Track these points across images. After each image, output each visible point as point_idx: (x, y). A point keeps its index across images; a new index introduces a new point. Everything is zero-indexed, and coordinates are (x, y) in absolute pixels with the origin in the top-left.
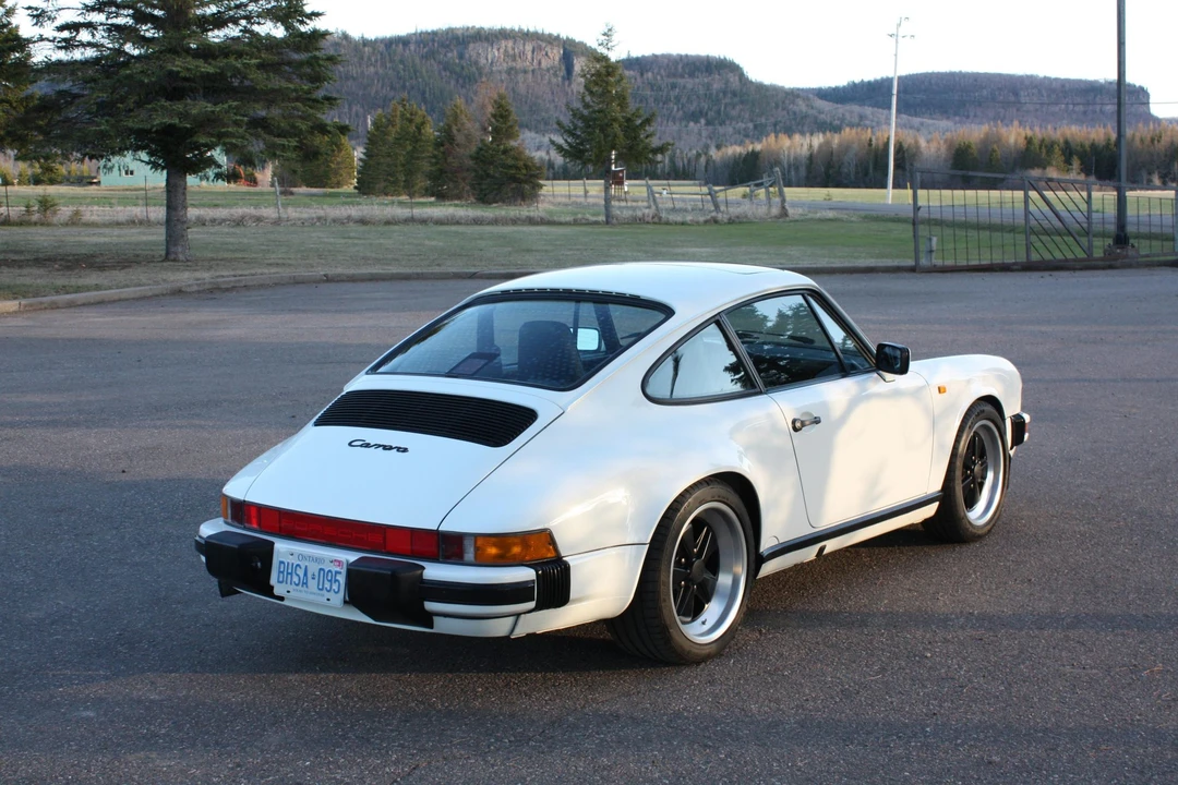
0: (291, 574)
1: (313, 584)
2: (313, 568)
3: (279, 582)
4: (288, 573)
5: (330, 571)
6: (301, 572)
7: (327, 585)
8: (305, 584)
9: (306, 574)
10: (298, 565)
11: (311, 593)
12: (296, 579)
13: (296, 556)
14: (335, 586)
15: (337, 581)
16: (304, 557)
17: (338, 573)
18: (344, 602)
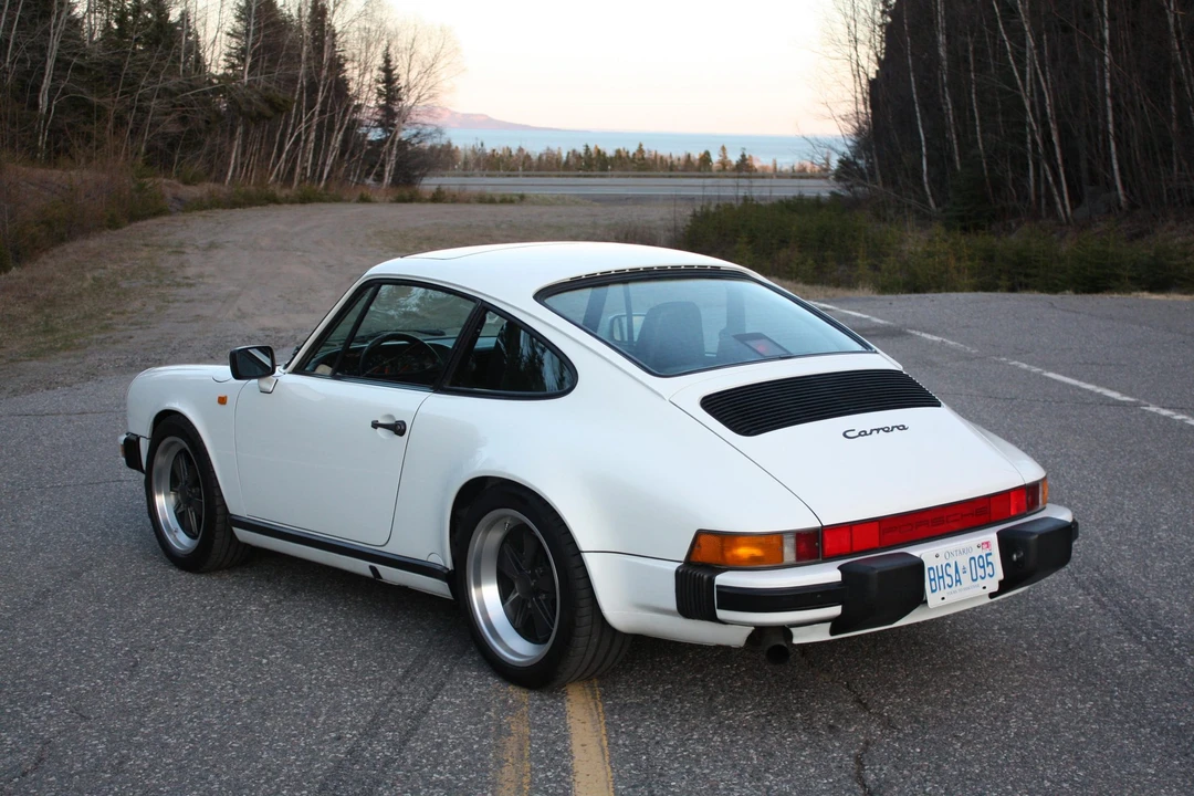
0: (942, 577)
1: (965, 578)
2: (963, 561)
3: (933, 591)
4: (939, 578)
5: (981, 557)
6: (952, 571)
7: (981, 572)
8: (959, 581)
9: (957, 571)
10: (948, 565)
11: (965, 589)
12: (948, 580)
13: (942, 556)
14: (989, 570)
15: (988, 563)
16: (950, 554)
17: (987, 555)
18: (1001, 583)
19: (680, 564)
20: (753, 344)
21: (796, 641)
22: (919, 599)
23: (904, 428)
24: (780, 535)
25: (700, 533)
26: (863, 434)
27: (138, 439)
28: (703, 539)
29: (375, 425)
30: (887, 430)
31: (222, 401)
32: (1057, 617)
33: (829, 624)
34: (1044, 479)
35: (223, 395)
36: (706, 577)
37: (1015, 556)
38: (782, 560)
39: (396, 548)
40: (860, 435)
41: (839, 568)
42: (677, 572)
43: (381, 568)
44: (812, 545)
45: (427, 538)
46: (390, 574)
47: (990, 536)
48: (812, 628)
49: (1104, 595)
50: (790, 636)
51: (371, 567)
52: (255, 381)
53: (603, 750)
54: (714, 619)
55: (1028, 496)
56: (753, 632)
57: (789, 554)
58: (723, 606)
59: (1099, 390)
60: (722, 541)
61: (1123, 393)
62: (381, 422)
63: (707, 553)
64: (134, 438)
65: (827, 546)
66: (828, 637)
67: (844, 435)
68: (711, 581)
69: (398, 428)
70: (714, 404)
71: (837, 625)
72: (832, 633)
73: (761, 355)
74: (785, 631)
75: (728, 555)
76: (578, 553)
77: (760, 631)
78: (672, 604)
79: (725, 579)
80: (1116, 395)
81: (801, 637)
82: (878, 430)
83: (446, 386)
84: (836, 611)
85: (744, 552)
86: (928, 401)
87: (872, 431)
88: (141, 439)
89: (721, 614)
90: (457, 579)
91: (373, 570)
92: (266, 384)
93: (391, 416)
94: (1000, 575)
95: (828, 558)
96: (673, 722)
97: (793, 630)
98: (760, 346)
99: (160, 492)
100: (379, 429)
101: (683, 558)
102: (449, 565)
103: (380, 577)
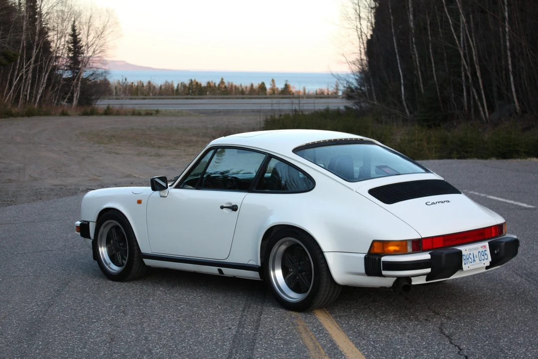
1: (477, 260)
2: (476, 253)
3: (465, 264)
4: (467, 259)
5: (482, 251)
6: (472, 256)
7: (483, 258)
8: (474, 261)
9: (474, 257)
10: (470, 254)
11: (477, 264)
12: (470, 260)
13: (468, 250)
14: (486, 257)
15: (485, 254)
16: (471, 250)
17: (485, 251)
18: (490, 262)
19: (365, 254)
20: (384, 169)
21: (413, 283)
22: (459, 267)
23: (449, 202)
24: (406, 241)
25: (374, 242)
26: (433, 203)
27: (88, 223)
28: (375, 244)
29: (222, 207)
30: (442, 202)
31: (139, 202)
32: (510, 285)
33: (425, 277)
34: (505, 223)
35: (140, 199)
36: (377, 258)
37: (496, 252)
38: (407, 251)
39: (232, 260)
40: (432, 204)
41: (430, 254)
42: (365, 257)
43: (223, 269)
44: (418, 245)
45: (249, 253)
46: (228, 272)
47: (486, 244)
48: (419, 278)
49: (529, 278)
50: (411, 281)
51: (219, 269)
52: (158, 192)
53: (338, 328)
54: (381, 275)
55: (499, 229)
56: (396, 280)
57: (410, 249)
58: (384, 269)
59: (516, 203)
60: (383, 245)
61: (528, 204)
62: (224, 206)
63: (377, 250)
64: (87, 223)
65: (424, 246)
66: (425, 282)
67: (426, 204)
68: (380, 260)
69: (234, 208)
70: (374, 192)
71: (429, 277)
72: (427, 280)
73: (388, 174)
74: (408, 279)
75: (386, 249)
76: (322, 253)
77: (399, 279)
78: (363, 270)
79: (385, 259)
80: (525, 205)
81: (415, 282)
82: (439, 202)
83: (254, 190)
84: (428, 270)
85: (392, 248)
86: (456, 191)
87: (436, 203)
88: (90, 223)
89: (384, 273)
90: (264, 270)
91: (220, 271)
92: (163, 193)
93: (231, 204)
94: (490, 259)
95: (424, 251)
96: (362, 320)
97: (412, 278)
98: (386, 170)
99: (101, 247)
100: (224, 209)
101: (367, 252)
102: (259, 264)
103: (223, 274)
